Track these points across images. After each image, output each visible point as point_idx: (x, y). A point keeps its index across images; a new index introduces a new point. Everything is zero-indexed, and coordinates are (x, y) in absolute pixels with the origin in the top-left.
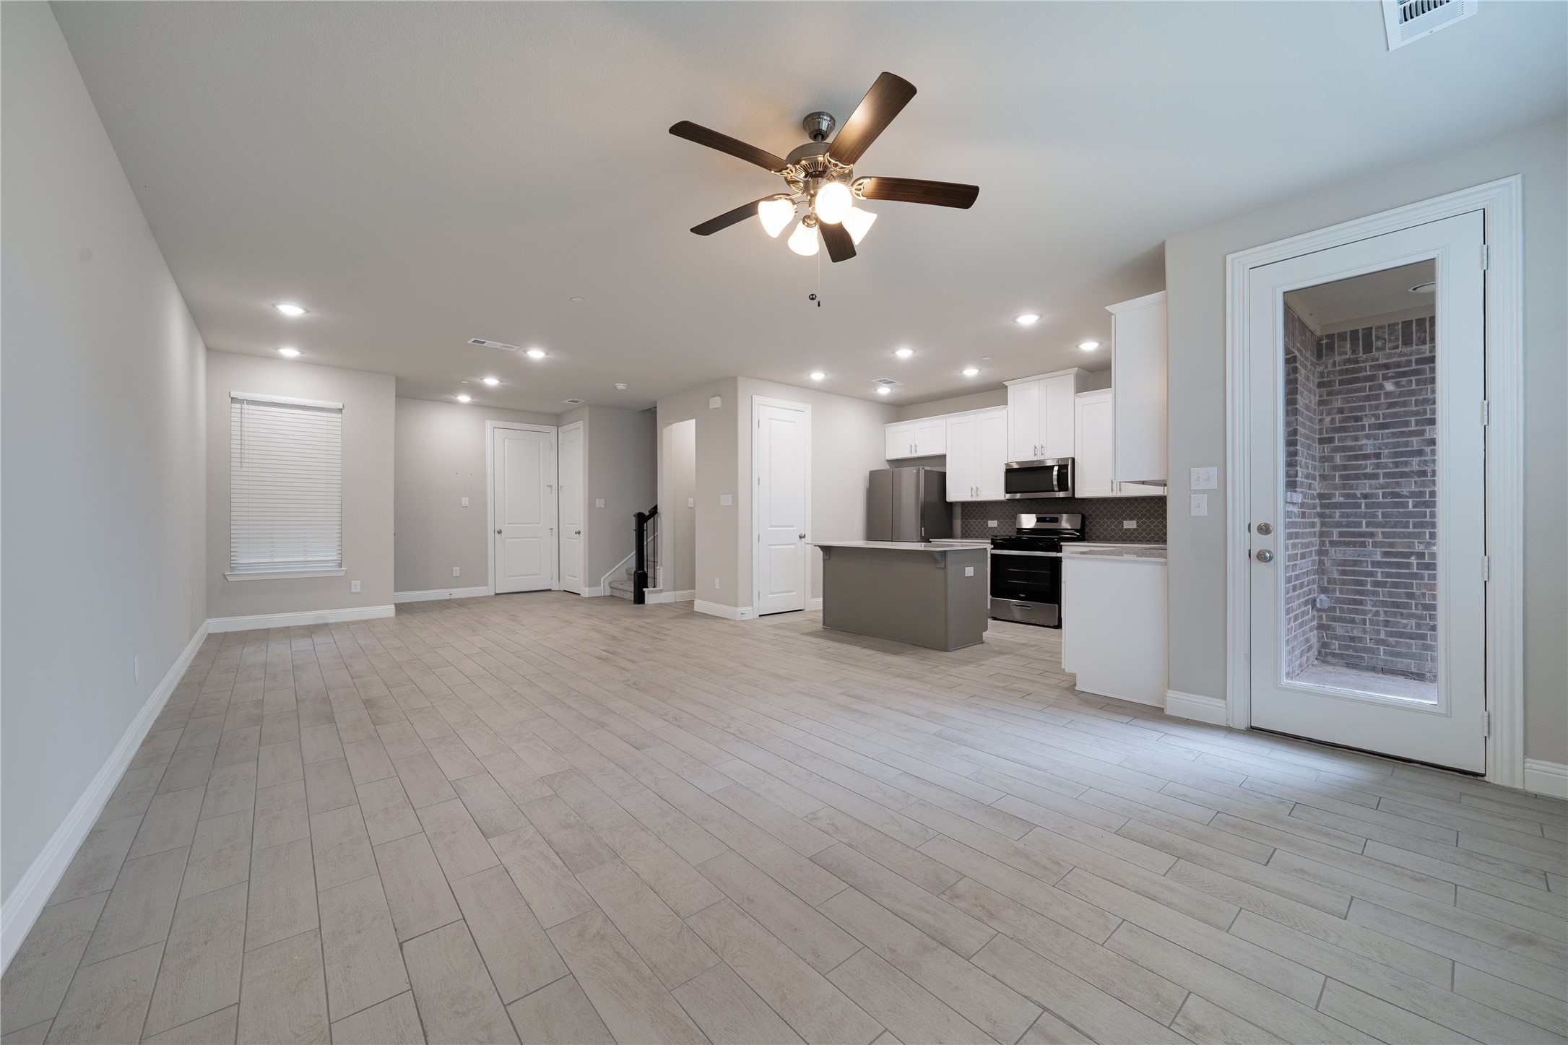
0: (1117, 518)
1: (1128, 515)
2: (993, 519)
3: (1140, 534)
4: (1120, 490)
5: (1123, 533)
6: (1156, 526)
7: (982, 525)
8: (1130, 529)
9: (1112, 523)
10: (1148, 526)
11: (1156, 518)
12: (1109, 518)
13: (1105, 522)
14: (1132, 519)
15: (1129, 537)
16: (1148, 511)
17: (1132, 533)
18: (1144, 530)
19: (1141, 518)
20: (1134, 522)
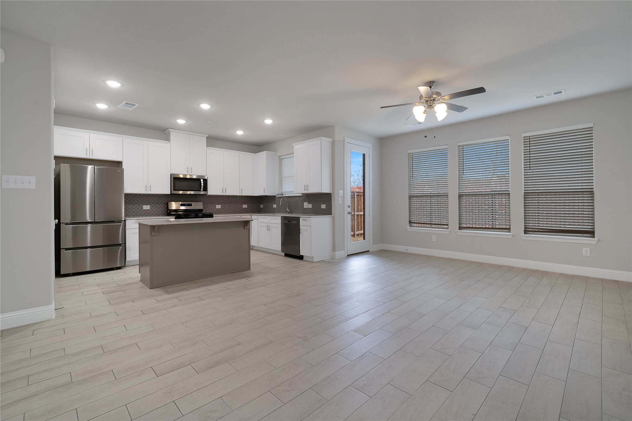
0: (213, 204)
1: (218, 203)
2: (146, 205)
3: (222, 210)
4: (226, 192)
5: (216, 210)
6: (228, 207)
7: (138, 208)
8: (218, 209)
9: (212, 206)
10: (225, 207)
11: (228, 204)
12: (210, 204)
13: (208, 206)
14: (219, 204)
15: (218, 212)
16: (225, 201)
17: (219, 210)
18: (223, 209)
19: (222, 204)
20: (220, 205)
